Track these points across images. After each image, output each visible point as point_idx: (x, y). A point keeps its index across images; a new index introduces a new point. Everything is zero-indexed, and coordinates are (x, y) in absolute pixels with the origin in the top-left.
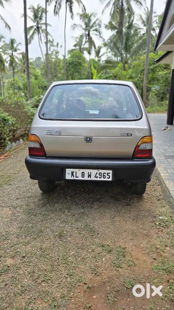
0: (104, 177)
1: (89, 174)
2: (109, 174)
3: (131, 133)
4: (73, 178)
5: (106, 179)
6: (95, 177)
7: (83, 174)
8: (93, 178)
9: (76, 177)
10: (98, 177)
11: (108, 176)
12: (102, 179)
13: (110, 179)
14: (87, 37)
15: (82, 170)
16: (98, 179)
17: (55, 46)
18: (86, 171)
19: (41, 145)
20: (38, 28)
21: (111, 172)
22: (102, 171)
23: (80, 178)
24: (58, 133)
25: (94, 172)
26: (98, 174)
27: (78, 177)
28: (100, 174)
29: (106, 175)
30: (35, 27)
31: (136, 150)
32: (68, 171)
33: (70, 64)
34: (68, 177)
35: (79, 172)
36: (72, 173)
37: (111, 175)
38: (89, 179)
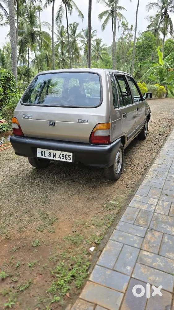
0: (66, 158)
1: (55, 154)
2: (70, 156)
3: (87, 119)
4: (42, 157)
5: (68, 161)
6: (59, 158)
7: (50, 154)
8: (57, 158)
9: (45, 156)
10: (61, 158)
11: (69, 158)
12: (64, 160)
13: (71, 161)
14: (164, 16)
15: (49, 151)
16: (61, 160)
17: (129, 29)
18: (52, 152)
19: (19, 127)
20: (112, 12)
21: (71, 154)
22: (65, 153)
23: (47, 157)
24: (30, 116)
25: (58, 153)
26: (61, 155)
27: (46, 156)
28: (63, 155)
29: (68, 157)
30: (109, 12)
31: (92, 136)
32: (39, 150)
33: (140, 47)
34: (39, 155)
35: (47, 152)
36: (42, 152)
37: (71, 157)
38: (54, 159)
